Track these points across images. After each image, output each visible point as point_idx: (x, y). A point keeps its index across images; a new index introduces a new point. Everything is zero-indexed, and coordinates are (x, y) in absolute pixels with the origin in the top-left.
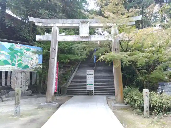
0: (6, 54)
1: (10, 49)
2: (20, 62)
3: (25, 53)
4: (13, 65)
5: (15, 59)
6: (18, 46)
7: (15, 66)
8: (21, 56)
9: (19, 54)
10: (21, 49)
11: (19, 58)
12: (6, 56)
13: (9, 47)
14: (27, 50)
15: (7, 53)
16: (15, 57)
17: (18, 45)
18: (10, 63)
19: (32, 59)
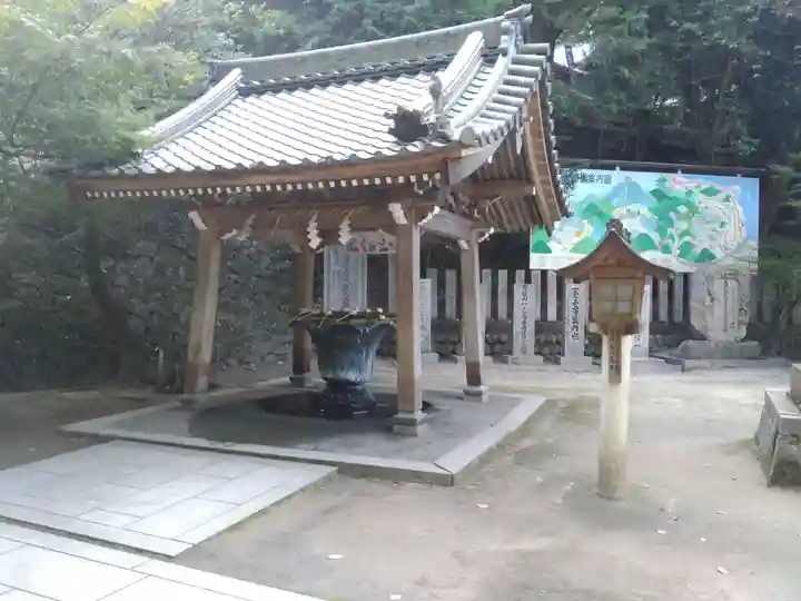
0: (645, 211)
1: (655, 193)
2: (687, 239)
3: (702, 205)
4: (666, 250)
5: (669, 230)
6: (680, 183)
7: (670, 252)
8: (687, 217)
9: (683, 209)
10: (690, 192)
11: (683, 226)
12: (645, 222)
13: (653, 186)
14: (709, 192)
15: (649, 209)
16: (671, 224)
17: (679, 177)
18: (657, 244)
19: (723, 224)
